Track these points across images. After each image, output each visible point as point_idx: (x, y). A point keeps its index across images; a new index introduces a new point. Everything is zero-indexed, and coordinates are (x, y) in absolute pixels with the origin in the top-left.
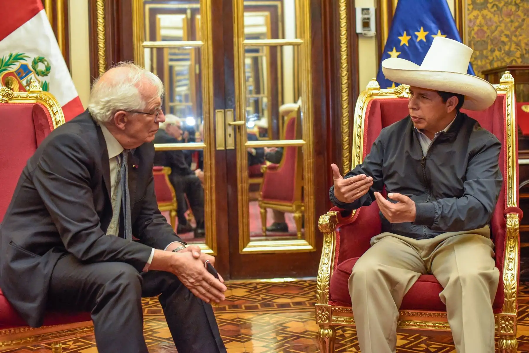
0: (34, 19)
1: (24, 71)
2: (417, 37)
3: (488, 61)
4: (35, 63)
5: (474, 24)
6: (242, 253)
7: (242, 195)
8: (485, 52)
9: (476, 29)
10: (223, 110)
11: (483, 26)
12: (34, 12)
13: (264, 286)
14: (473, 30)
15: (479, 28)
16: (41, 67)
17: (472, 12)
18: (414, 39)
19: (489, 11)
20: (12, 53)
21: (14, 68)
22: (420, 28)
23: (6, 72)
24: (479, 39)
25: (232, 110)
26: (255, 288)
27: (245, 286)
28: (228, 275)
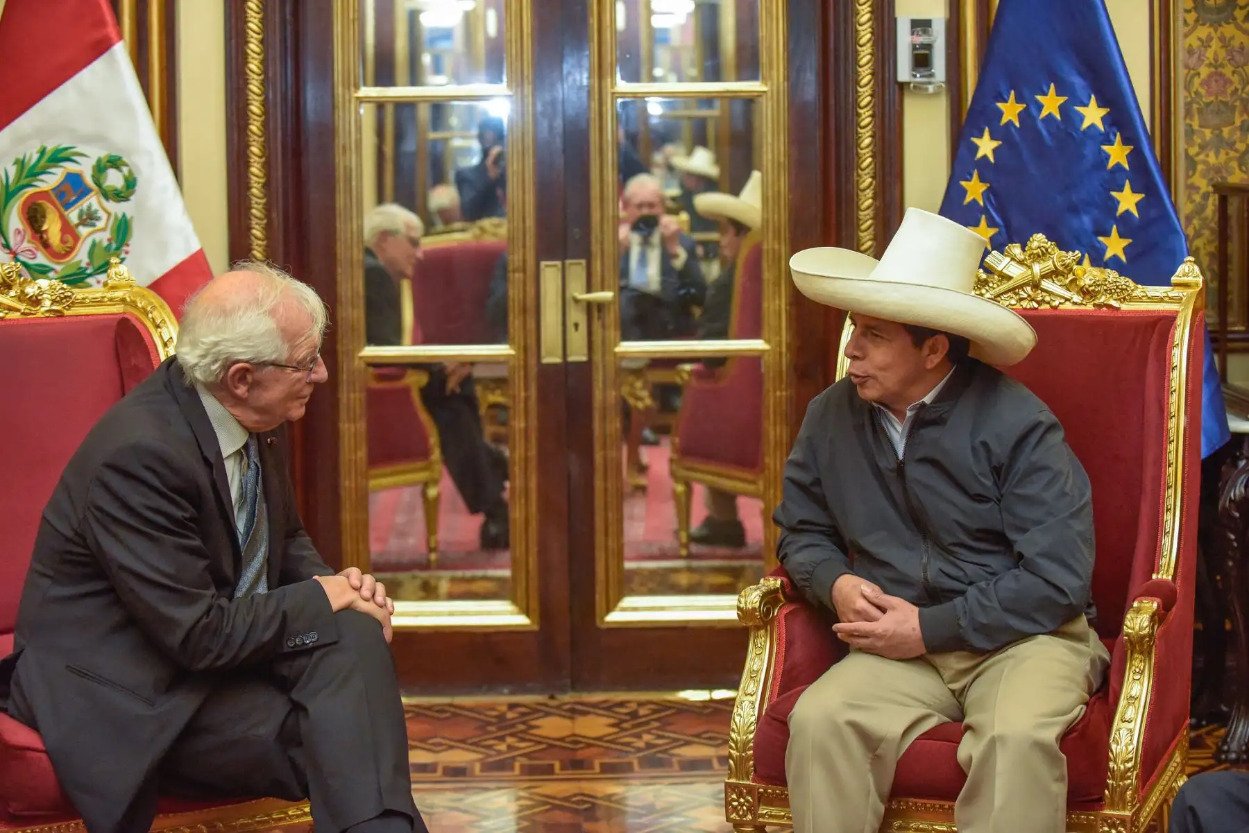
0: (98, 65)
1: (74, 188)
2: (1040, 107)
3: (1232, 154)
4: (100, 169)
5: (1200, 60)
6: (603, 626)
7: (605, 479)
8: (1226, 131)
9: (1204, 71)
10: (558, 263)
11: (1222, 66)
12: (101, 47)
13: (654, 712)
14: (1199, 74)
15: (1213, 70)
16: (114, 179)
17: (1194, 29)
18: (1033, 110)
19: (1239, 27)
20: (45, 145)
21: (51, 180)
22: (1049, 88)
23: (30, 191)
24: (1212, 98)
25: (583, 262)
26: (634, 715)
27: (609, 707)
28: (568, 681)
